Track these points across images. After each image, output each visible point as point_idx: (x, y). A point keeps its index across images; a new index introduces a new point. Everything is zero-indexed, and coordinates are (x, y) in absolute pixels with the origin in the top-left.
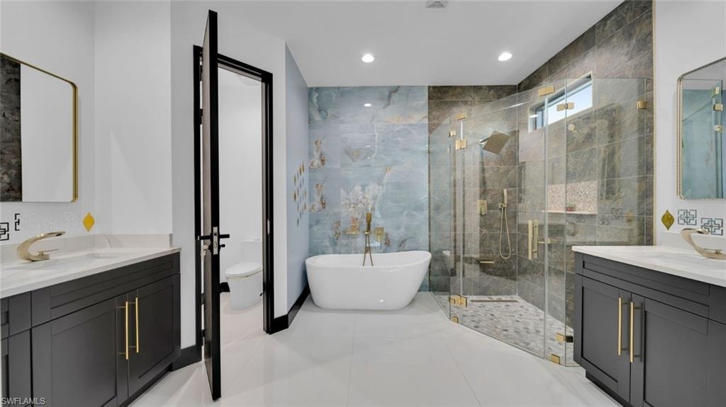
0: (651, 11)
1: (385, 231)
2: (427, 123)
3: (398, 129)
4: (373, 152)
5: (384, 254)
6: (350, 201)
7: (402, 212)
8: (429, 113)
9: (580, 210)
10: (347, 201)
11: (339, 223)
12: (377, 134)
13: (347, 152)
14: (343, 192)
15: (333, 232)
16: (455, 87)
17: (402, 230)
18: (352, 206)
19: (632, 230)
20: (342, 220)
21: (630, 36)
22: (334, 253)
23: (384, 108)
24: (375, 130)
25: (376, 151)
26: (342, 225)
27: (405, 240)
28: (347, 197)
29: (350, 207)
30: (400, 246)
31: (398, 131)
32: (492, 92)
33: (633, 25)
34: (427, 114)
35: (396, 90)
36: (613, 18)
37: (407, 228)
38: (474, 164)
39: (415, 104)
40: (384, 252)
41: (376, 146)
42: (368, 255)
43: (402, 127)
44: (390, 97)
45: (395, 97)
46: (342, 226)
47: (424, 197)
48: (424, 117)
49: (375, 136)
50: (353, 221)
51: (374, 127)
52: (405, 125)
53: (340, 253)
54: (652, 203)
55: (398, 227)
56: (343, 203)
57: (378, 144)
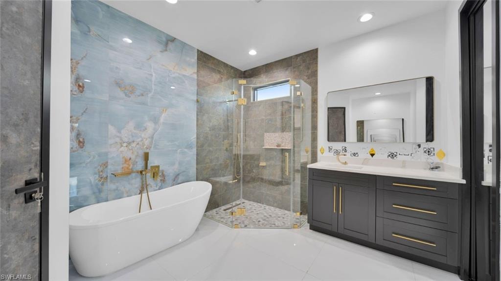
0: (317, 61)
1: (161, 168)
2: (196, 78)
3: (173, 76)
4: (150, 91)
5: (160, 191)
6: (121, 139)
7: (177, 151)
8: (197, 71)
9: (283, 146)
10: (118, 140)
11: (106, 165)
12: (154, 74)
13: (118, 84)
14: (112, 130)
15: (97, 176)
16: (214, 59)
17: (177, 166)
18: (125, 145)
19: (308, 156)
20: (110, 162)
21: (308, 69)
22: (98, 202)
23: (161, 52)
24: (152, 70)
25: (153, 91)
26: (109, 167)
27: (178, 175)
28: (118, 134)
29: (122, 146)
30: (174, 181)
31: (174, 78)
32: (232, 71)
33: (310, 64)
34: (196, 71)
35: (173, 40)
36: (301, 57)
37: (180, 164)
38: (223, 116)
39: (188, 59)
40: (159, 189)
41: (153, 86)
42: (144, 195)
43: (177, 75)
44: (167, 44)
45: (171, 46)
46: (111, 168)
47: (194, 137)
48: (194, 73)
49: (151, 75)
50: (126, 161)
51: (151, 67)
52: (179, 74)
53: (107, 200)
54: (317, 144)
55: (173, 164)
56: (111, 141)
57: (155, 85)
